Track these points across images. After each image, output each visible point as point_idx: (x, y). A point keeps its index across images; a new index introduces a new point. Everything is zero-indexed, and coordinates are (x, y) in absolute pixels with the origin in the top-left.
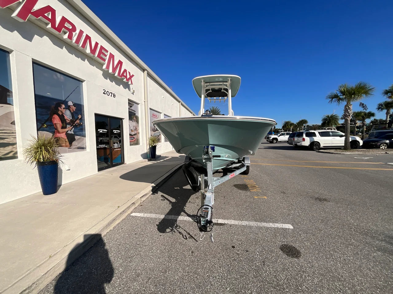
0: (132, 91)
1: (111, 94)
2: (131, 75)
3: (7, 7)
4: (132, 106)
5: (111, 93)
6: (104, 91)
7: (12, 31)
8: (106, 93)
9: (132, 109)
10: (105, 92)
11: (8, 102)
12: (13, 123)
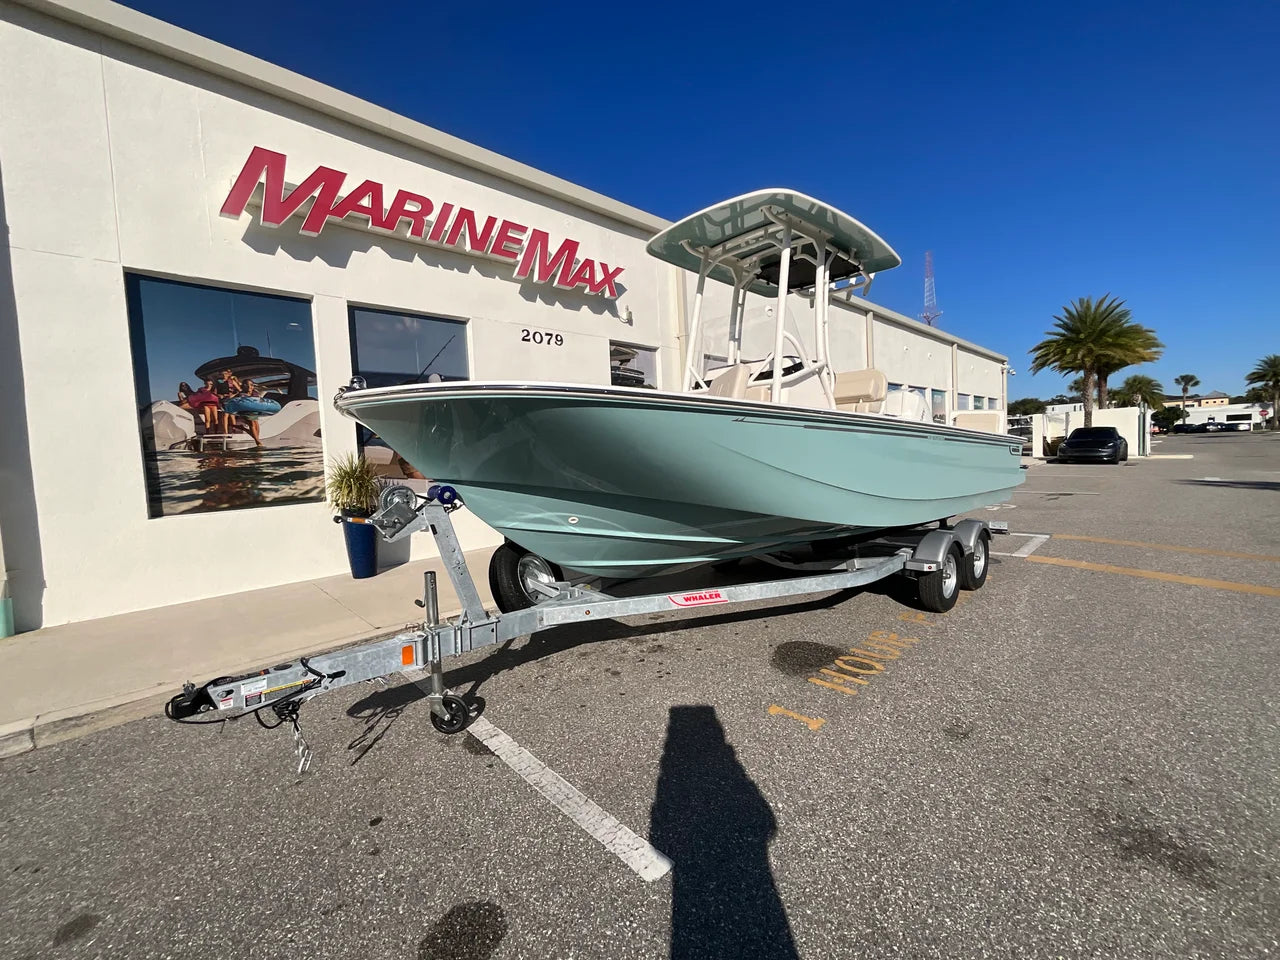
0: (624, 315)
1: (546, 338)
2: (611, 271)
3: (294, 215)
4: (629, 360)
5: (547, 334)
6: (526, 333)
7: (309, 260)
8: (531, 336)
9: (628, 367)
10: (528, 335)
11: (309, 395)
12: (318, 434)
